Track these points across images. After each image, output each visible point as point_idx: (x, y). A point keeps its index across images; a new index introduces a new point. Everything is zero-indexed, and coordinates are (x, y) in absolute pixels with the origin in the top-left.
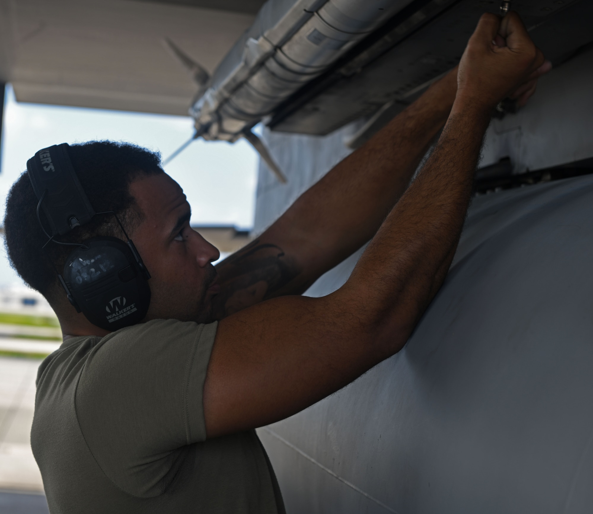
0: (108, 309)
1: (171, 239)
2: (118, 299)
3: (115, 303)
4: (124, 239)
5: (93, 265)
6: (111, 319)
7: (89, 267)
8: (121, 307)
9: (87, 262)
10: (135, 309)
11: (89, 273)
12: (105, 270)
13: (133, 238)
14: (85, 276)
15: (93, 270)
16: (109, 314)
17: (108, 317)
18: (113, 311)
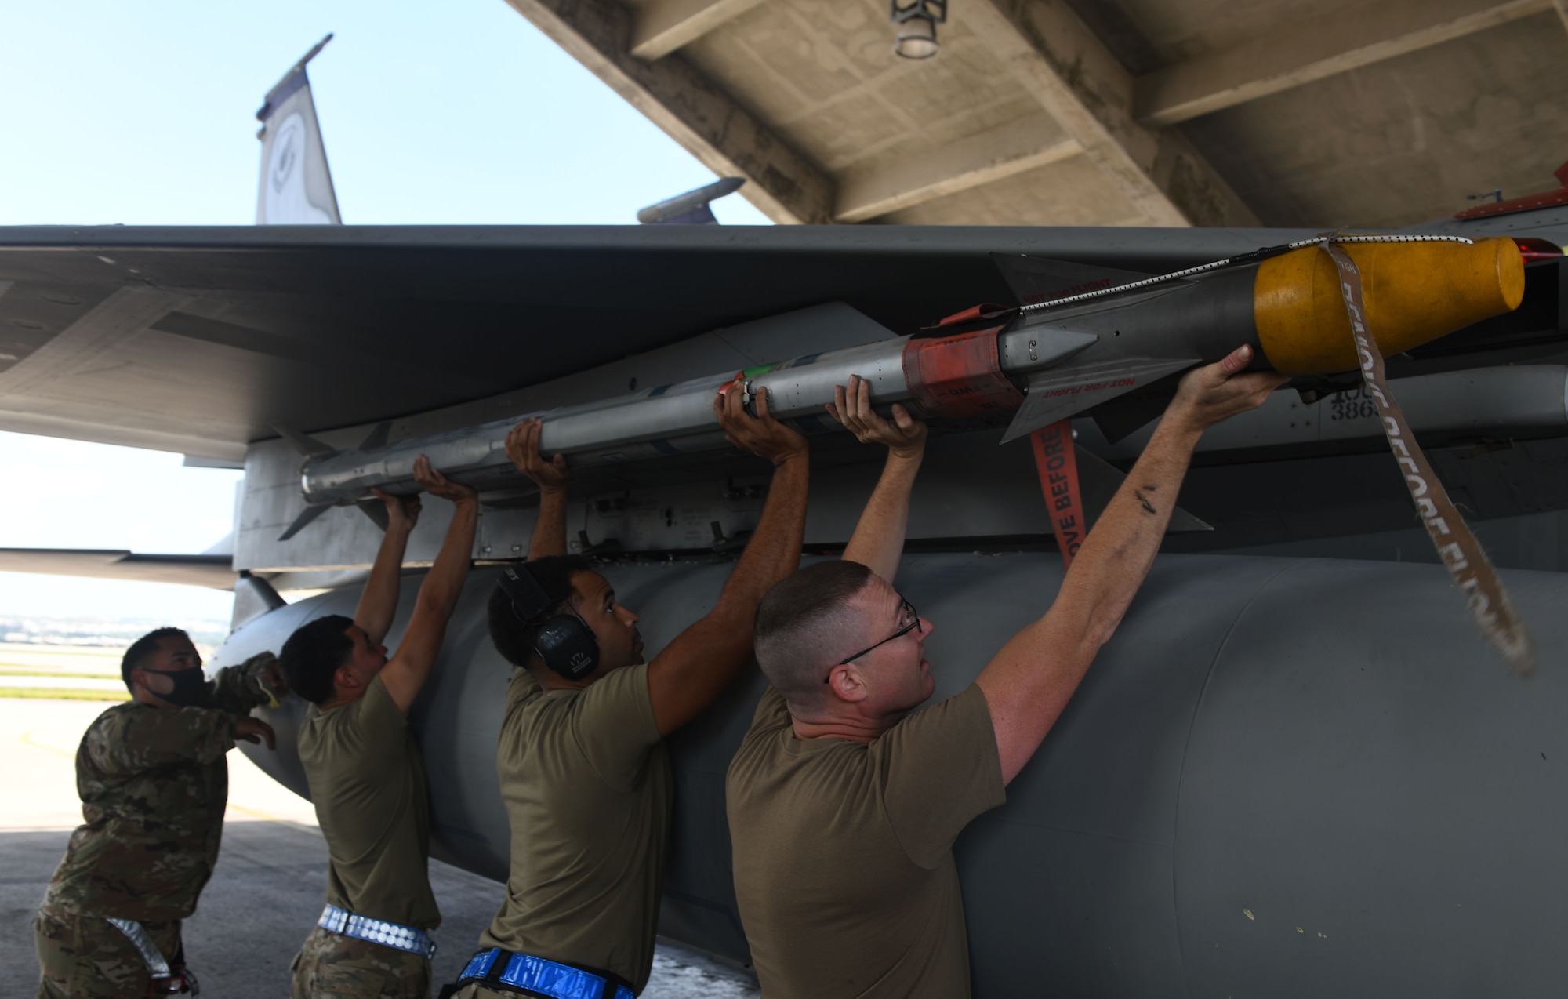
0: (572, 663)
1: (605, 611)
2: (578, 655)
3: (577, 658)
4: (574, 614)
5: (557, 634)
6: (575, 670)
7: (554, 636)
8: (581, 660)
9: (553, 633)
10: (590, 661)
11: (556, 640)
12: (565, 636)
13: (580, 613)
14: (553, 642)
15: (557, 637)
16: (573, 667)
17: (573, 669)
18: (576, 664)
